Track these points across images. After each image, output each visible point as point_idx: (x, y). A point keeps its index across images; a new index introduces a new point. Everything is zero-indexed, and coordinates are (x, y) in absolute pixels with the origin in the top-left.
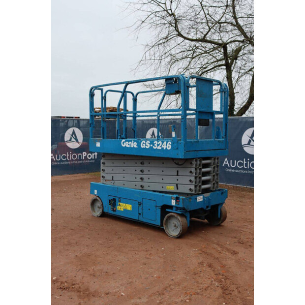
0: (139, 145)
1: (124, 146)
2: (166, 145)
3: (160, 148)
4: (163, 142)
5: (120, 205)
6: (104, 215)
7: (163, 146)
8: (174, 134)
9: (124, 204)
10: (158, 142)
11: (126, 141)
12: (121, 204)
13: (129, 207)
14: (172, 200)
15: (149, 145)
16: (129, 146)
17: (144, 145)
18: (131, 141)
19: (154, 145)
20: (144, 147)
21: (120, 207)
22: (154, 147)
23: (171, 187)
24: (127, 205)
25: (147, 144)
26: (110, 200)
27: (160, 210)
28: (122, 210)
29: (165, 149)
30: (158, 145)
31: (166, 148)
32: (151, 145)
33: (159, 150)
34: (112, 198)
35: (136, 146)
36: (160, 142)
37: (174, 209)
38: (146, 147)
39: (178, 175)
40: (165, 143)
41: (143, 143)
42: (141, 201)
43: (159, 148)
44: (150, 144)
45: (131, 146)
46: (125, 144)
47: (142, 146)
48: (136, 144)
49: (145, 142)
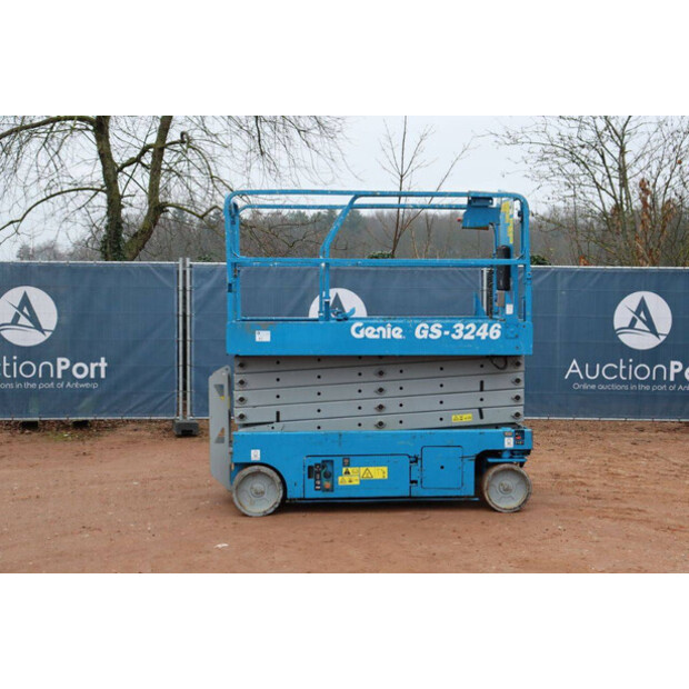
0: (409, 332)
1: (361, 336)
2: (488, 331)
3: (472, 337)
4: (478, 326)
5: (347, 473)
6: (287, 506)
7: (478, 334)
8: (509, 309)
9: (363, 469)
10: (465, 325)
11: (365, 326)
12: (350, 469)
13: (379, 473)
14: (506, 439)
15: (439, 332)
16: (377, 336)
17: (425, 333)
18: (384, 325)
19: (453, 331)
20: (424, 336)
21: (346, 478)
22: (454, 336)
23: (465, 416)
24: (372, 469)
25: (434, 330)
26: (310, 468)
27: (473, 463)
28: (357, 483)
29: (483, 338)
30: (465, 332)
31: (488, 337)
32: (447, 333)
33: (469, 341)
34: (319, 460)
35: (398, 336)
36: (471, 326)
37: (506, 455)
38: (432, 336)
39: (482, 390)
40: (485, 326)
41: (423, 328)
42: (418, 453)
43: (468, 337)
44: (442, 330)
45: (384, 337)
46: (362, 331)
47: (418, 335)
48: (400, 330)
49: (426, 326)
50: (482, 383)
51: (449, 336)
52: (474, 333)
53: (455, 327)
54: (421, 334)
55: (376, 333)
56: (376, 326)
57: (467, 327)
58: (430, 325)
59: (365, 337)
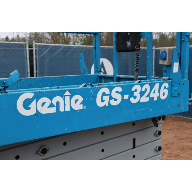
0: (89, 100)
1: (31, 112)
2: (159, 92)
3: (147, 100)
4: (152, 86)
7: (152, 95)
10: (142, 86)
11: (37, 97)
15: (119, 97)
16: (53, 110)
17: (106, 98)
18: (61, 94)
19: (131, 95)
20: (106, 103)
22: (133, 101)
25: (114, 95)
29: (155, 99)
30: (142, 94)
31: (159, 98)
32: (126, 97)
33: (144, 104)
35: (78, 107)
36: (147, 86)
38: (113, 103)
40: (157, 86)
41: (104, 94)
43: (145, 99)
44: (122, 94)
45: (62, 110)
46: (33, 105)
47: (100, 104)
48: (80, 99)
49: (107, 91)
50: (134, 140)
51: (129, 99)
52: (149, 94)
53: (133, 89)
54: (103, 101)
55: (51, 105)
56: (51, 96)
57: (143, 90)
58: (111, 89)
59: (38, 114)
